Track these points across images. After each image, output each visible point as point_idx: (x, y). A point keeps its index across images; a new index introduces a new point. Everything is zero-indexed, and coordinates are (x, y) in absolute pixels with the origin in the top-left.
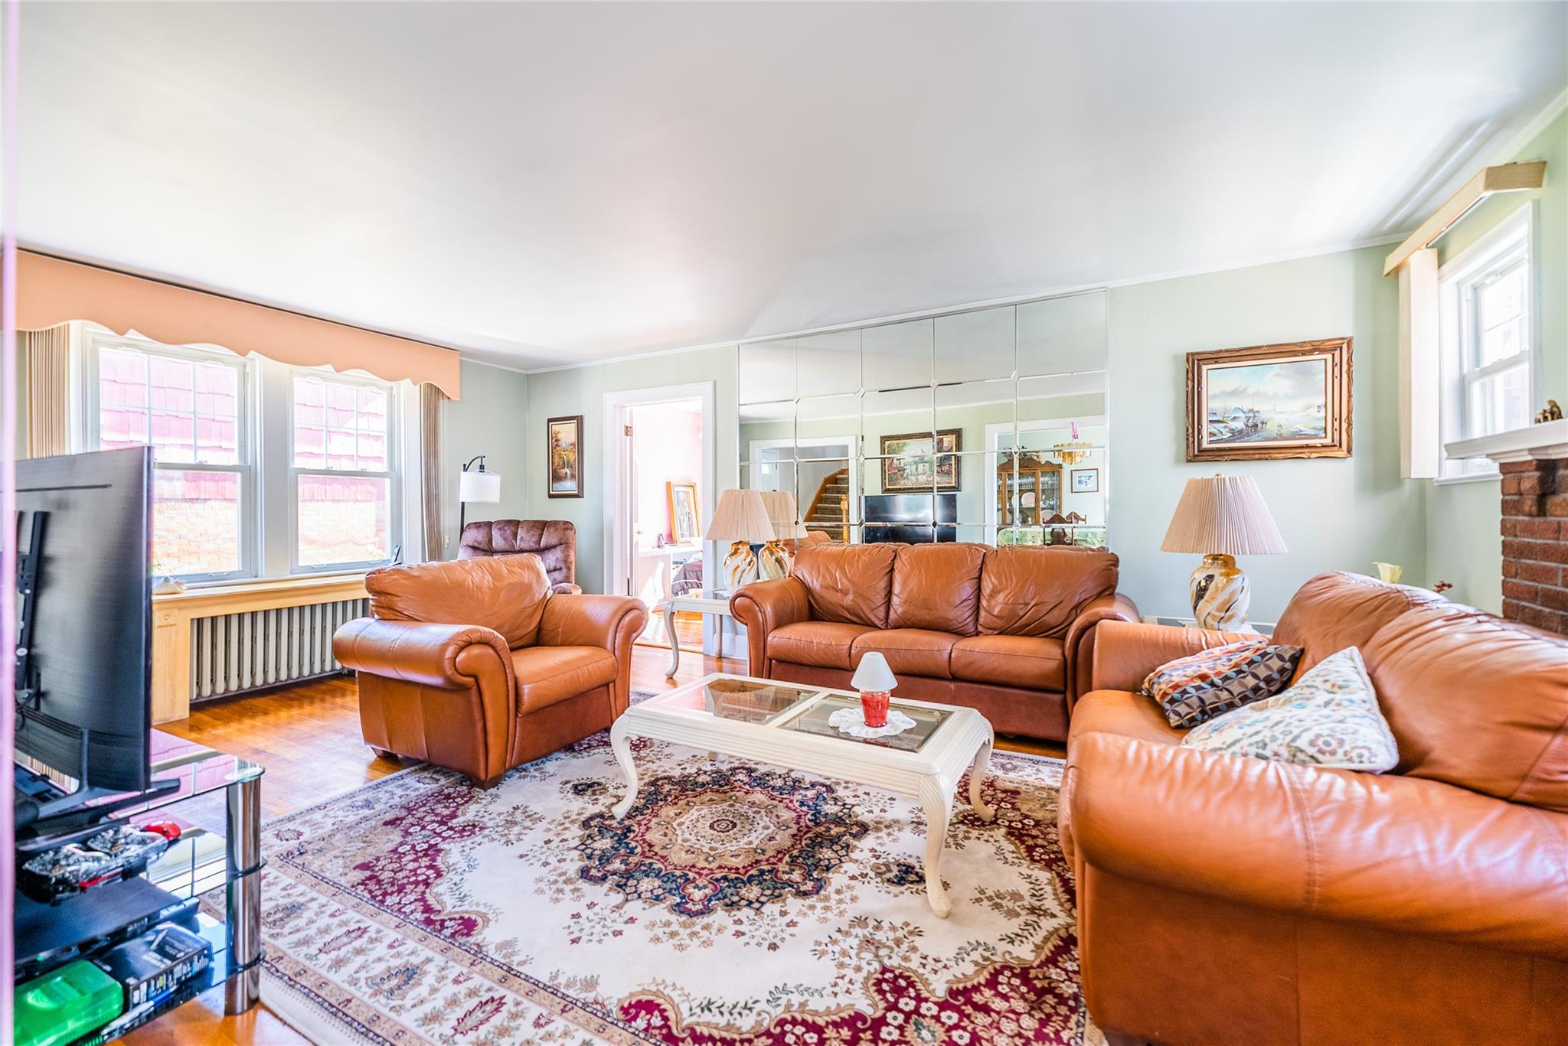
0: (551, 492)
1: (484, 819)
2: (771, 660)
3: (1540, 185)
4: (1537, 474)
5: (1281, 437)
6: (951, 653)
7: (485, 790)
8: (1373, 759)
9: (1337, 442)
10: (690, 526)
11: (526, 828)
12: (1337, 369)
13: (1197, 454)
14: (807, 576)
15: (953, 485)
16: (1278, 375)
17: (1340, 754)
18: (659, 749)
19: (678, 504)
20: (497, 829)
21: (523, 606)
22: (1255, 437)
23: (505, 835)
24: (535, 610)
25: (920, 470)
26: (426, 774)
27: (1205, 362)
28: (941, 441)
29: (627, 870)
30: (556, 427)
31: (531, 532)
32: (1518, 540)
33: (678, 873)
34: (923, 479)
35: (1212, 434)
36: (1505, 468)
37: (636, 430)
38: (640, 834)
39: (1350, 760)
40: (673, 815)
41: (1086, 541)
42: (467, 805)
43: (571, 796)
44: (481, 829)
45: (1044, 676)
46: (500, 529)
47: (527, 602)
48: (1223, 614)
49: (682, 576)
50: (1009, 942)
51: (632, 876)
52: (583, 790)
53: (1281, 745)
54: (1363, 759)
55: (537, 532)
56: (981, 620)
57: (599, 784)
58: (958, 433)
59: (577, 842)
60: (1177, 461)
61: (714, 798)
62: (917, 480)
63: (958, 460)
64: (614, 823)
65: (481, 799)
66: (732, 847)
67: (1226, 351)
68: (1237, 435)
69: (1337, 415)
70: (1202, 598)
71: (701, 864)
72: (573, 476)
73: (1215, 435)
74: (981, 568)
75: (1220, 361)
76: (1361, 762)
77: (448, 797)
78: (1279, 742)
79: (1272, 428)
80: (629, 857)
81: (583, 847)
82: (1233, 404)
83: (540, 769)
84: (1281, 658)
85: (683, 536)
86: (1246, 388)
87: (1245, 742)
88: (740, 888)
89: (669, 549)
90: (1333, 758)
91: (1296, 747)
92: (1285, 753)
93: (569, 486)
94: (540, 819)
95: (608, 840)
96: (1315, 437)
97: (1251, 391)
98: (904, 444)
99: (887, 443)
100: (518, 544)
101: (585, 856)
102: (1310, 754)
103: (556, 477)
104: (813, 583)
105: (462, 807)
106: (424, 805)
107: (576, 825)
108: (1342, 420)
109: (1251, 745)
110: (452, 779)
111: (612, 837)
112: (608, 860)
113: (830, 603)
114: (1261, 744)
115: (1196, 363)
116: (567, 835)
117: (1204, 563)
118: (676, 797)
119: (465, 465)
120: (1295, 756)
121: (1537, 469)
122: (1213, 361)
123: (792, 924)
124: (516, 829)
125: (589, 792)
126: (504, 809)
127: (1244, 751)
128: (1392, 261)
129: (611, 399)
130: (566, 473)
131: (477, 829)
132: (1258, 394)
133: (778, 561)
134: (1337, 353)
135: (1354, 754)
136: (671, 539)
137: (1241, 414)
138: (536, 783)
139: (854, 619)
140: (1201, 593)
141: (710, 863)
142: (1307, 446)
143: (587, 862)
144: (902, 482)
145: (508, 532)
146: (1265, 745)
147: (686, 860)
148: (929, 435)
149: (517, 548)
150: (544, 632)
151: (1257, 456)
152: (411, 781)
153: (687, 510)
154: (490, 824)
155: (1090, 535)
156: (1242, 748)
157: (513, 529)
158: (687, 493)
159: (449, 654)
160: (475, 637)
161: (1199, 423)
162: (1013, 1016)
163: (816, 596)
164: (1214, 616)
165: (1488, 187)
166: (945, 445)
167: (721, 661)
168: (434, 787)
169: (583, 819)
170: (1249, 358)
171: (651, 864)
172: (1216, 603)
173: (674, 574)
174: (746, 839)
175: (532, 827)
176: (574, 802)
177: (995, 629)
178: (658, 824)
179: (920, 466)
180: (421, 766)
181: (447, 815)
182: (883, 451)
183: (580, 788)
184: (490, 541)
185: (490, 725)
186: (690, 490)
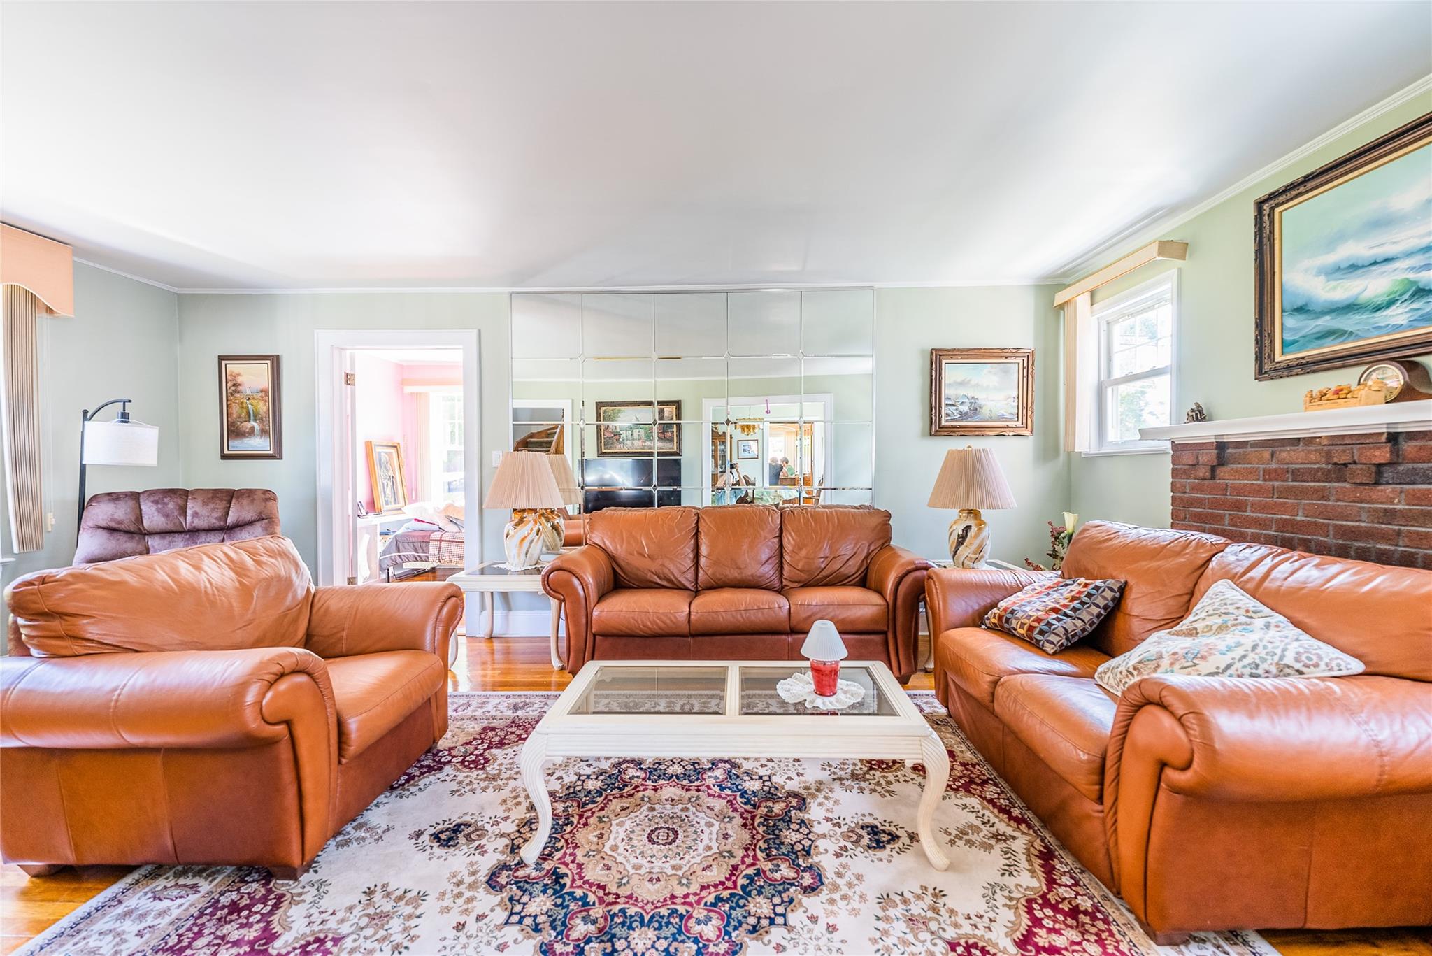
0: (226, 452)
1: (328, 925)
2: (594, 636)
3: (1184, 259)
4: (1216, 452)
5: (991, 419)
6: (790, 609)
7: (296, 879)
8: (1349, 667)
9: (1024, 425)
10: (394, 492)
11: (409, 917)
12: (1025, 371)
13: (938, 429)
14: (607, 543)
15: (675, 450)
16: (990, 372)
17: (1323, 666)
18: (507, 761)
19: (381, 467)
20: (363, 933)
21: (283, 609)
22: (975, 418)
23: (384, 938)
24: (300, 612)
25: (636, 436)
26: (161, 883)
27: (945, 357)
28: (661, 412)
29: (600, 930)
30: (232, 368)
31: (211, 506)
32: (1187, 495)
33: (664, 912)
34: (638, 444)
35: (948, 415)
36: (1175, 446)
37: (358, 380)
38: (576, 877)
39: (1331, 669)
40: (595, 839)
41: (762, 499)
42: (280, 912)
43: (439, 851)
44: (336, 941)
45: (873, 620)
46: (156, 502)
47: (289, 601)
48: (977, 556)
49: (394, 548)
50: (1009, 875)
51: (614, 936)
52: (450, 839)
53: (1271, 664)
54: (1341, 668)
55: (221, 505)
56: (785, 573)
57: (468, 825)
58: (677, 404)
59: (501, 916)
60: (923, 435)
61: (625, 805)
62: (633, 444)
63: (679, 425)
64: (530, 871)
65: (300, 895)
66: (695, 859)
67: (959, 350)
68: (964, 416)
69: (1025, 405)
70: (962, 544)
71: (680, 891)
72: (264, 432)
73: (949, 416)
74: (781, 528)
75: (954, 357)
76: (1340, 670)
77: (234, 908)
78: (1269, 662)
79: (985, 412)
80: (588, 911)
81: (515, 918)
82: (961, 392)
83: (364, 824)
84: (1111, 589)
85: (387, 503)
86: (970, 380)
87: (1238, 665)
88: (745, 905)
89: (372, 519)
90: (1317, 669)
91: (1285, 664)
92: (1274, 670)
93: (259, 443)
94: (422, 897)
95: (542, 897)
96: (1011, 420)
97: (973, 383)
98: (619, 410)
99: (603, 409)
100: (189, 521)
101: (528, 929)
102: (1296, 668)
103: (234, 431)
104: (616, 549)
105: (275, 918)
106: (199, 934)
107: (481, 890)
108: (1026, 409)
109: (1244, 667)
110: (220, 878)
111: (544, 892)
112: (564, 924)
113: (638, 569)
114: (1254, 666)
115: (937, 358)
116: (479, 908)
117: (960, 516)
118: (581, 816)
119: (85, 412)
120: (1283, 671)
121: (1216, 449)
122: (949, 357)
123: (832, 929)
124: (395, 925)
125: (461, 839)
126: (352, 899)
127: (1239, 673)
128: (1060, 298)
129: (325, 338)
130: (253, 428)
131: (329, 944)
132: (977, 385)
133: (554, 527)
134: (1026, 359)
135: (1334, 664)
136: (372, 506)
137: (967, 400)
138: (370, 847)
139: (664, 583)
140: (962, 539)
141: (688, 886)
142: (1008, 427)
143: (539, 938)
144: (618, 447)
145: (171, 506)
146: (1257, 666)
147: (658, 891)
148: (650, 404)
149: (187, 526)
150: (315, 639)
151: (977, 433)
152: (139, 900)
153: (391, 474)
154: (345, 929)
155: (765, 494)
156: (1237, 670)
157: (180, 502)
158: (390, 454)
159: (250, 697)
160: (288, 664)
161: (940, 406)
162: (1077, 947)
163: (622, 563)
164: (971, 558)
165: (1160, 254)
166: (666, 414)
167: (492, 642)
168: (192, 902)
169: (485, 879)
170: (973, 357)
171: (623, 911)
172: (973, 548)
173: (381, 547)
174: (701, 846)
175: (418, 912)
176: (450, 858)
177: (798, 582)
178: (587, 855)
179: (636, 432)
180: (143, 871)
181: (257, 940)
182: (598, 419)
183: (443, 836)
184: (140, 518)
185: (308, 786)
186: (393, 451)
